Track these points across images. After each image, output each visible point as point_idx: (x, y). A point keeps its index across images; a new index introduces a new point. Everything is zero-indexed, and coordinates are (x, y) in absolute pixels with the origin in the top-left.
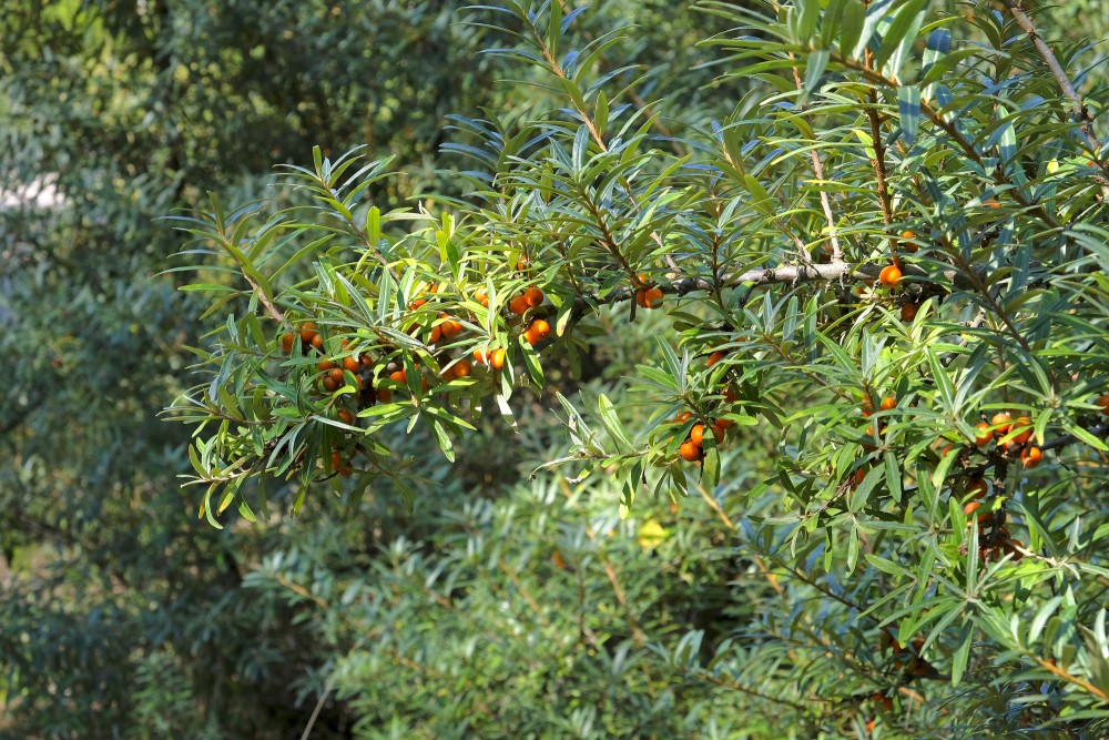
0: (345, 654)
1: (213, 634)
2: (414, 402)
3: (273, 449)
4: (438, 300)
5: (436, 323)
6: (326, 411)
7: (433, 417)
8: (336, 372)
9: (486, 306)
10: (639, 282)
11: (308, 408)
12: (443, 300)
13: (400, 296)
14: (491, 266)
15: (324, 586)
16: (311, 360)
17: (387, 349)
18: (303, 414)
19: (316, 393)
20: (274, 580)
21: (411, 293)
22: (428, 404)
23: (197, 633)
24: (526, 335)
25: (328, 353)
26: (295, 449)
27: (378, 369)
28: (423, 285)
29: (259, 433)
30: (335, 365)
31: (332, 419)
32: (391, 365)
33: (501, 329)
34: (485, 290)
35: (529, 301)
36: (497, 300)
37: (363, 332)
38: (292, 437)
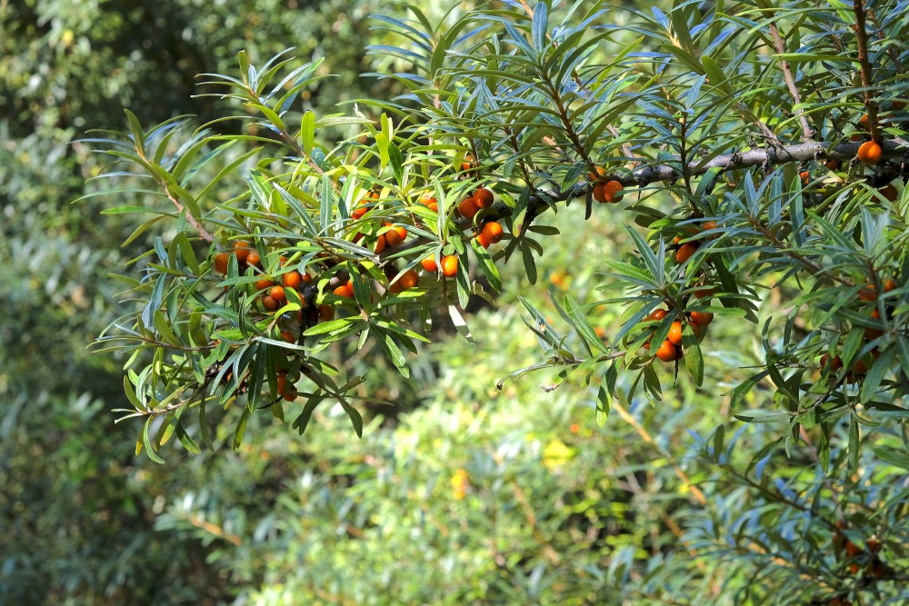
0: (259, 590)
1: (127, 576)
2: (363, 316)
3: (215, 375)
4: (381, 207)
5: (380, 233)
6: (269, 331)
7: (383, 332)
8: (276, 290)
9: (435, 210)
10: (597, 175)
11: (251, 330)
12: (386, 207)
13: (342, 205)
14: (434, 168)
15: (235, 524)
16: (249, 278)
17: (328, 263)
18: (246, 336)
19: (257, 313)
20: (186, 521)
21: (353, 202)
22: (377, 318)
23: (111, 577)
24: (478, 238)
25: (268, 271)
26: (240, 373)
27: (321, 285)
28: (363, 193)
29: (198, 360)
30: (274, 283)
31: (276, 339)
32: (334, 280)
33: (452, 233)
34: (431, 194)
35: (479, 203)
36: (446, 203)
37: (304, 245)
38: (235, 360)
